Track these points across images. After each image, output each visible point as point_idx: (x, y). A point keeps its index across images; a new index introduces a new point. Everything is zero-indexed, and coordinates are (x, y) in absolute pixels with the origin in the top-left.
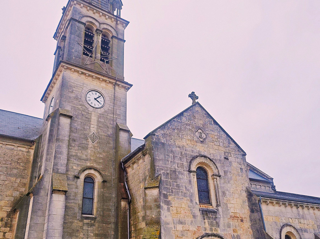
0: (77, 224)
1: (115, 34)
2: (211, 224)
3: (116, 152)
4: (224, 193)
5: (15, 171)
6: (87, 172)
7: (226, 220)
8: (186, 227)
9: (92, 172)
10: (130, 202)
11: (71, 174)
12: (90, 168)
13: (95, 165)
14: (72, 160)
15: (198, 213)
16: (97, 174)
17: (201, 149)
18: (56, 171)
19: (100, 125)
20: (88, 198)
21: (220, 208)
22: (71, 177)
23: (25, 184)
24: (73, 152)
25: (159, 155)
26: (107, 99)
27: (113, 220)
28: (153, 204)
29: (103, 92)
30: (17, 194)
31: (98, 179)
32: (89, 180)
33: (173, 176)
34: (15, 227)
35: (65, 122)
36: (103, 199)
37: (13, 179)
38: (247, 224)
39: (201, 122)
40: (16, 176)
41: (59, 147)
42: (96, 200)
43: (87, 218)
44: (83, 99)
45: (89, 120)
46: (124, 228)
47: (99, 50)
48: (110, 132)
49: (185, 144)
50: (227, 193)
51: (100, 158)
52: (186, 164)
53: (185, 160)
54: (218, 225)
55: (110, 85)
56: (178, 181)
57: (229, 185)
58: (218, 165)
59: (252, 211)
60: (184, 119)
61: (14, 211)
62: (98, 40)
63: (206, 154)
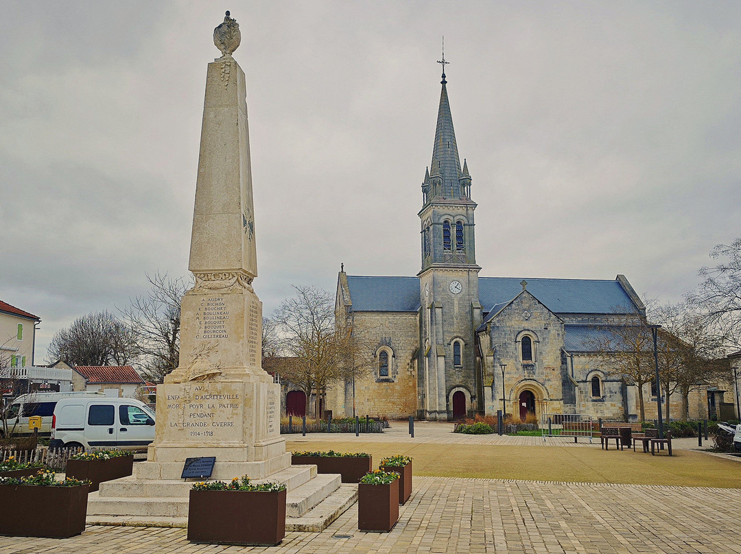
0: (452, 371)
1: (466, 223)
2: (529, 373)
3: (472, 323)
4: (541, 353)
5: (410, 333)
6: (455, 340)
7: (541, 370)
8: (512, 375)
9: (458, 339)
10: (482, 358)
11: (446, 343)
12: (456, 337)
13: (459, 335)
14: (445, 334)
15: (520, 367)
16: (461, 340)
17: (526, 325)
18: (437, 343)
19: (461, 306)
20: (457, 355)
21: (536, 363)
22: (446, 345)
23: (417, 341)
24: (445, 329)
25: (495, 335)
26: (464, 284)
27: (472, 367)
28: (490, 365)
29: (460, 280)
30: (413, 348)
31: (462, 343)
32: (457, 344)
33: (504, 347)
34: (416, 368)
35: (438, 311)
36: (466, 355)
37: (410, 339)
38: (558, 372)
39: (528, 305)
40: (411, 336)
41: (437, 328)
42: (461, 356)
43: (457, 367)
44: (448, 290)
45: (453, 304)
46: (479, 373)
47: (455, 242)
48: (468, 309)
49: (513, 324)
50: (544, 352)
51: (462, 330)
52: (513, 337)
53: (513, 335)
54: (534, 373)
55: (465, 272)
56: (508, 349)
57: (546, 347)
58: (538, 334)
59: (563, 363)
60: (513, 305)
61: (413, 359)
62: (453, 231)
63: (529, 328)
